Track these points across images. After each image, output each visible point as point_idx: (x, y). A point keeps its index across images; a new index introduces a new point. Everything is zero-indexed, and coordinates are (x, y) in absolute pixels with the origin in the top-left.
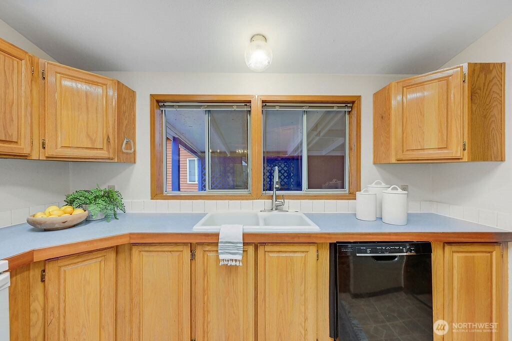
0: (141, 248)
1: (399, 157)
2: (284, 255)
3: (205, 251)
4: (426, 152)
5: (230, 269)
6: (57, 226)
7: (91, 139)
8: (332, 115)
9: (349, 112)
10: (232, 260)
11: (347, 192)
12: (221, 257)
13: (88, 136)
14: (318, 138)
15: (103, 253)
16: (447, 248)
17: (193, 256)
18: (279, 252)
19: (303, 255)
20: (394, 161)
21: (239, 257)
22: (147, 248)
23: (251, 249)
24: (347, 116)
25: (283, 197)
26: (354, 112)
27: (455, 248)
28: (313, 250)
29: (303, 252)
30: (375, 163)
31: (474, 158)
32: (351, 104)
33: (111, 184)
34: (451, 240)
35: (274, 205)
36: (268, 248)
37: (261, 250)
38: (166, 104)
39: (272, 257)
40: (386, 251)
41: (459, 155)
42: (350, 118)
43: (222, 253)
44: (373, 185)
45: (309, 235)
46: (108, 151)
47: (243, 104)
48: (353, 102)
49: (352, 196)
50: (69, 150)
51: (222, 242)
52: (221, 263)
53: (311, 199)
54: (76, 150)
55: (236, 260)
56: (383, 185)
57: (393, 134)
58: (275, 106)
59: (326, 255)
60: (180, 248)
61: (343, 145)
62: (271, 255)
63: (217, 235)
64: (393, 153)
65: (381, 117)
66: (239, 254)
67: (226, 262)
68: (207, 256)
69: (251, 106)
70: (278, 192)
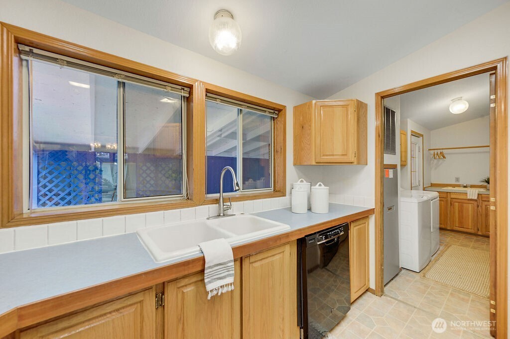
1: (317, 160)
2: (267, 261)
3: (179, 288)
4: (335, 157)
9: (277, 118)
11: (273, 190)
12: (209, 287)
14: (218, 138)
16: (352, 225)
17: (160, 302)
18: (262, 259)
20: (314, 163)
23: (237, 266)
26: (281, 119)
27: (355, 224)
28: (288, 248)
29: (280, 253)
30: (295, 165)
32: (277, 111)
35: (222, 209)
36: (252, 258)
37: (246, 263)
38: (36, 51)
41: (353, 161)
42: (275, 124)
43: (210, 282)
44: (299, 183)
47: (180, 87)
48: (280, 111)
51: (210, 267)
52: (210, 295)
53: (252, 199)
56: (305, 182)
58: (216, 98)
59: (294, 251)
62: (255, 265)
63: (202, 259)
64: (313, 158)
65: (302, 127)
66: (229, 275)
67: (215, 293)
68: (183, 293)
69: (191, 93)
70: (224, 194)
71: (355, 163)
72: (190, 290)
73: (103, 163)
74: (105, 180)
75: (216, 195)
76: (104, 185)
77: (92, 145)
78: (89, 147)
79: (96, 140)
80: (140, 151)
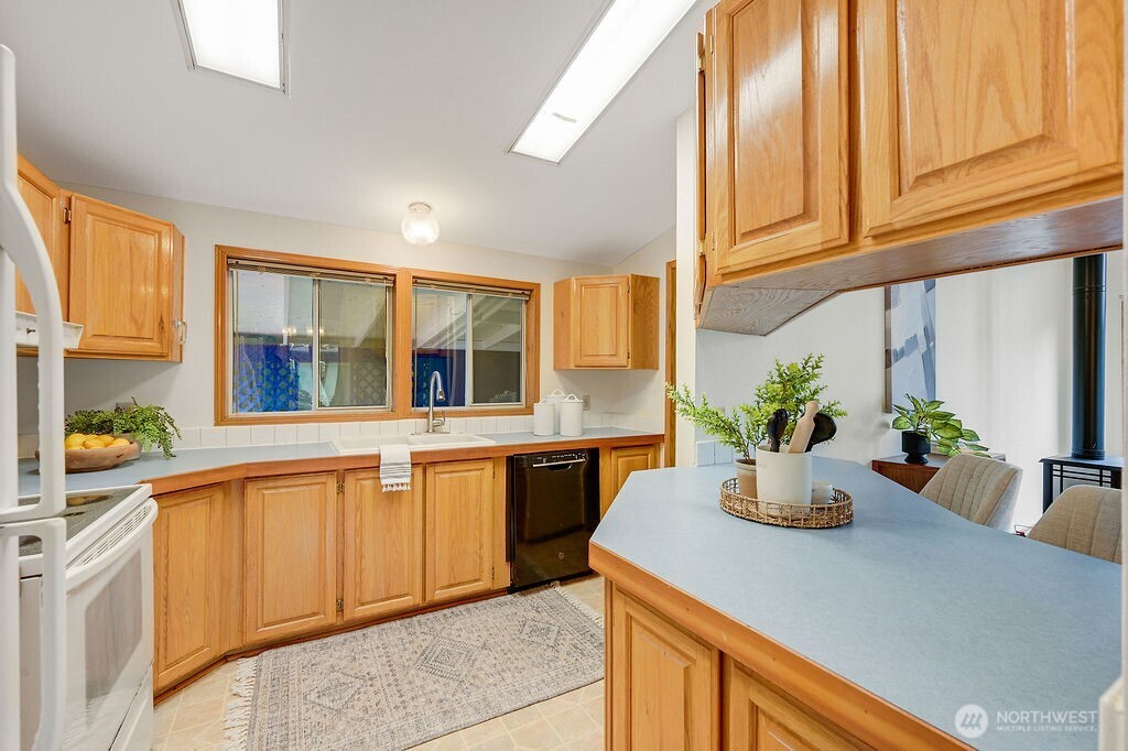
0: (261, 484)
1: (578, 363)
2: (458, 475)
3: (356, 478)
4: (600, 358)
5: (393, 497)
6: (107, 463)
7: (136, 322)
8: (505, 302)
9: (527, 301)
10: (397, 485)
11: (524, 406)
12: (384, 482)
13: (133, 319)
15: (207, 493)
16: (613, 453)
17: (341, 489)
18: (452, 472)
19: (478, 473)
20: (573, 367)
21: (408, 480)
22: (271, 484)
23: (419, 471)
24: (524, 305)
25: (443, 414)
26: (532, 302)
27: (619, 453)
28: (489, 466)
30: (555, 369)
31: (635, 367)
32: (529, 292)
33: (124, 399)
34: (616, 445)
35: (431, 424)
36: (439, 468)
37: (430, 472)
38: (240, 262)
39: (443, 479)
40: (561, 459)
41: (625, 363)
42: (528, 309)
43: (385, 478)
44: (553, 395)
45: (485, 449)
46: (161, 343)
47: (382, 277)
48: (531, 291)
49: (529, 411)
50: (102, 340)
51: (384, 465)
52: (384, 489)
53: (479, 416)
54: (114, 341)
55: (402, 485)
56: (563, 394)
57: (572, 337)
59: (502, 472)
60: (322, 479)
61: (519, 334)
62: (442, 476)
63: (378, 457)
64: (572, 359)
65: (561, 314)
66: (406, 476)
67: (389, 488)
68: (361, 485)
69: (394, 282)
70: (435, 409)
71: (629, 367)
72: (368, 483)
73: (301, 364)
74: (304, 392)
75: (425, 409)
76: (302, 401)
77: (284, 331)
78: (280, 338)
79: (289, 324)
80: (357, 344)
